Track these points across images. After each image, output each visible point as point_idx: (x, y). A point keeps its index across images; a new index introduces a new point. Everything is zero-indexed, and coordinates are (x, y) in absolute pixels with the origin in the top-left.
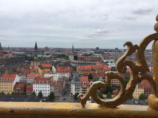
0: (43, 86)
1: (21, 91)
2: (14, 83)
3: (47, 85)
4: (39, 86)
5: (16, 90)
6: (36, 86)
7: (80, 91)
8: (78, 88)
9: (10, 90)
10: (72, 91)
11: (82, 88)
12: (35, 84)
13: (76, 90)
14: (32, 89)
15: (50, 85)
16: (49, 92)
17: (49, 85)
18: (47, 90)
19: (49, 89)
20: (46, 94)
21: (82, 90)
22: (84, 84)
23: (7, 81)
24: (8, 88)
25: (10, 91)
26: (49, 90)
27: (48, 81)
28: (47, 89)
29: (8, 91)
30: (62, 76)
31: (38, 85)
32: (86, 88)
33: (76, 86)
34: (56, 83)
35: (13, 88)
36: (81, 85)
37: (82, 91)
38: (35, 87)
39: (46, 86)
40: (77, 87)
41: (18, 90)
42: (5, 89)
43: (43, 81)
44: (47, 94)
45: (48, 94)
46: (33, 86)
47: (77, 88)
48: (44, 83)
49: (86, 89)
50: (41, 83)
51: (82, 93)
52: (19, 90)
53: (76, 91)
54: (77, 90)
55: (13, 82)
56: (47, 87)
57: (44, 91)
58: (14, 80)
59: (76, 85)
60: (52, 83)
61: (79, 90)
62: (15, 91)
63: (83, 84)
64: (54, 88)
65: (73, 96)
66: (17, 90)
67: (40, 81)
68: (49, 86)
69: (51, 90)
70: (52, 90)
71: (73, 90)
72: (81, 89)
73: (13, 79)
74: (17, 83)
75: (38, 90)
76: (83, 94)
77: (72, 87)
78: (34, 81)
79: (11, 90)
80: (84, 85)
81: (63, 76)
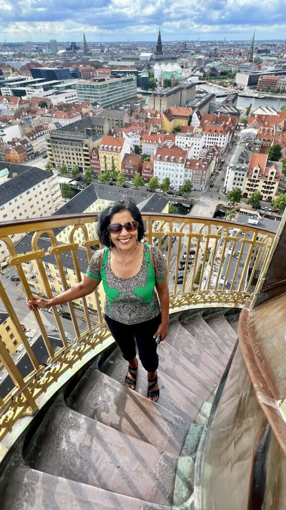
0: (172, 167)
1: (134, 171)
2: (122, 155)
3: (180, 165)
4: (165, 167)
5: (125, 169)
6: (160, 166)
7: (243, 185)
8: (240, 180)
10: (227, 184)
11: (249, 180)
12: (158, 162)
13: (235, 181)
14: (153, 170)
15: (185, 167)
16: (182, 180)
17: (184, 165)
18: (179, 176)
19: (183, 174)
20: (177, 182)
21: (248, 184)
22: (256, 171)
23: (110, 151)
26: (183, 177)
27: (181, 158)
28: (179, 174)
30: (212, 141)
31: (162, 163)
32: (259, 181)
33: (236, 173)
34: (198, 164)
35: (120, 165)
36: (248, 173)
37: (248, 187)
38: (158, 168)
39: (177, 168)
40: (238, 176)
41: (129, 170)
43: (173, 157)
44: (179, 182)
45: (181, 182)
46: (155, 165)
47: (237, 179)
48: (174, 162)
49: (258, 183)
50: (169, 160)
51: (247, 189)
53: (236, 184)
54: (238, 182)
55: (120, 152)
56: (179, 171)
57: (173, 176)
58: (121, 149)
59: (237, 171)
60: (188, 163)
61: (242, 182)
63: (254, 171)
64: (191, 174)
65: (226, 192)
66: (127, 168)
67: (167, 157)
68: (183, 168)
69: (186, 176)
70: (188, 176)
71: (228, 180)
72: (246, 181)
73: (119, 148)
74: (126, 155)
75: (162, 174)
76: (249, 193)
77: (229, 176)
78: (157, 155)
80: (254, 174)
81: (214, 141)
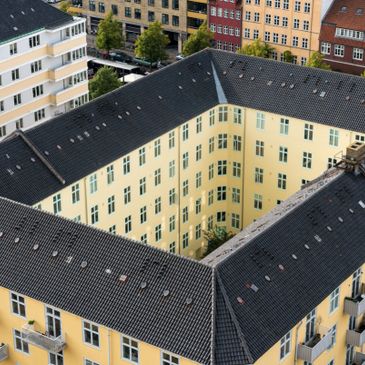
5: (333, 45)
9: (301, 34)
24: (285, 23)
25: (300, 44)
29: (290, 41)
35: (317, 28)
42: (272, 29)
52: (352, 47)
62: (326, 46)
66: (342, 41)
79: (306, 35)
